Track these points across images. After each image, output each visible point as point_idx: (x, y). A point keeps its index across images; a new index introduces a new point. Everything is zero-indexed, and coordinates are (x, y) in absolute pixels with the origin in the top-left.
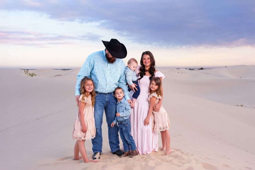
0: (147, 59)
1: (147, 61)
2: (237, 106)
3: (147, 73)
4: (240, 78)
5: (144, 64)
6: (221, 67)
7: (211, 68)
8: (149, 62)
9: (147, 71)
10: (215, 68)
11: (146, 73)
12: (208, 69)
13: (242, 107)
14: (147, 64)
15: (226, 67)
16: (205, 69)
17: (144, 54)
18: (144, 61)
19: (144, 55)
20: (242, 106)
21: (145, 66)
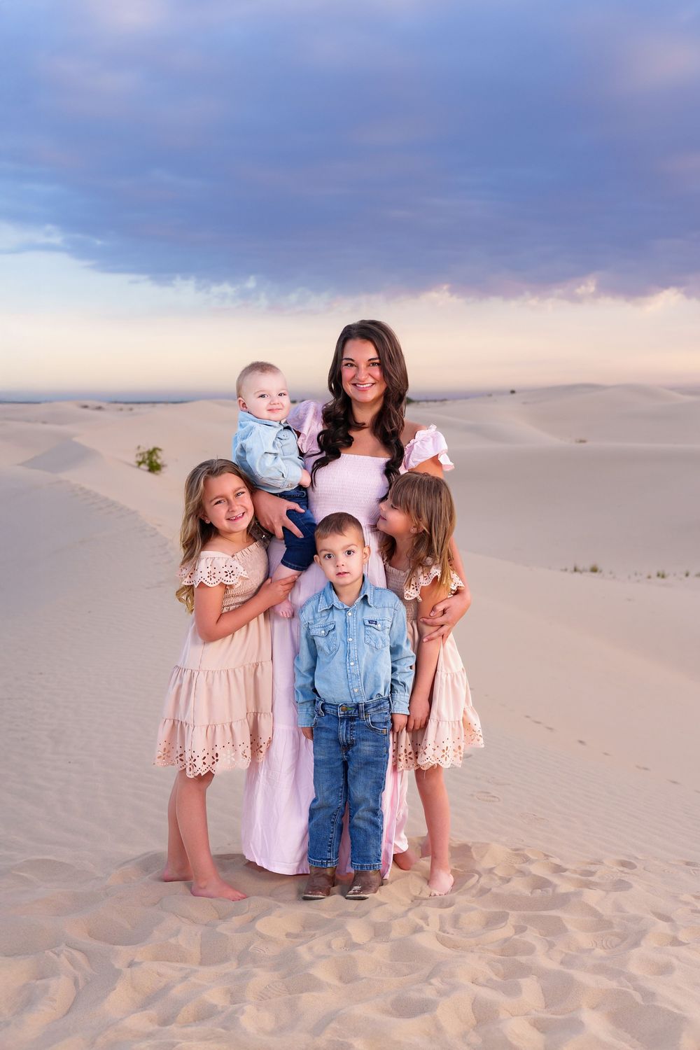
0: (363, 366)
1: (363, 375)
2: (575, 570)
3: (364, 438)
4: (576, 442)
5: (349, 389)
6: (490, 395)
7: (445, 400)
8: (371, 380)
9: (360, 427)
10: (467, 398)
11: (354, 434)
12: (435, 401)
13: (594, 574)
14: (364, 390)
15: (513, 392)
16: (418, 402)
17: (348, 335)
18: (348, 373)
19: (351, 345)
20: (594, 570)
21: (354, 405)
